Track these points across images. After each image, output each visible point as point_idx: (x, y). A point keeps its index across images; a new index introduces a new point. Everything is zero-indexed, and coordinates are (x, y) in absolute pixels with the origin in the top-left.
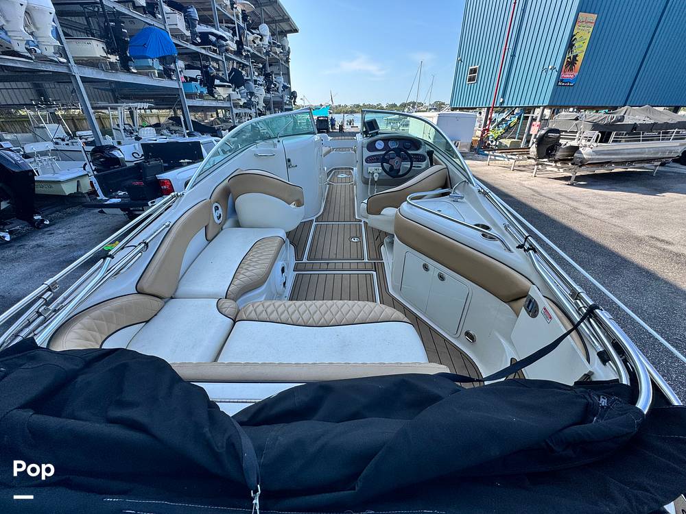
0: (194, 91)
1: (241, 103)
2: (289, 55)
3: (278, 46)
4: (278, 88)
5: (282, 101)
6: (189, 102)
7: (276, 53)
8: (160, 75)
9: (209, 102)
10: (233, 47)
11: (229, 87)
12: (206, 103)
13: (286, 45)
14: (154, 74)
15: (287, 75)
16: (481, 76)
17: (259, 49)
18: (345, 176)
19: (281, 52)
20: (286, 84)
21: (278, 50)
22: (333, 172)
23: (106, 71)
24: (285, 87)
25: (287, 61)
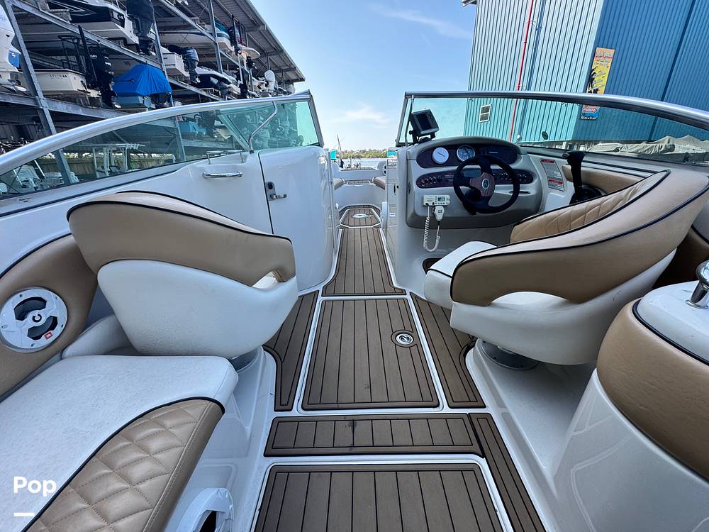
0: (192, 130)
6: (185, 143)
10: (237, 90)
12: (205, 145)
16: (493, 114)
17: (265, 94)
18: (364, 216)
22: (347, 211)
23: (85, 106)
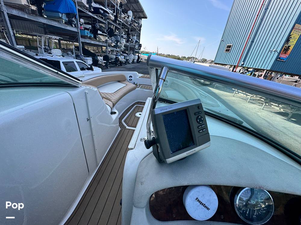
0: (86, 34)
1: (113, 45)
2: (141, 28)
3: (136, 23)
4: (133, 42)
5: (135, 48)
6: (82, 40)
7: (135, 26)
8: (66, 23)
9: (94, 42)
11: (106, 36)
12: (93, 42)
13: (140, 23)
14: (63, 22)
15: (139, 36)
16: (232, 50)
17: (127, 22)
19: (137, 26)
20: (137, 40)
21: (136, 25)
22: (135, 106)
23: (29, 14)
24: (136, 42)
25: (140, 30)
